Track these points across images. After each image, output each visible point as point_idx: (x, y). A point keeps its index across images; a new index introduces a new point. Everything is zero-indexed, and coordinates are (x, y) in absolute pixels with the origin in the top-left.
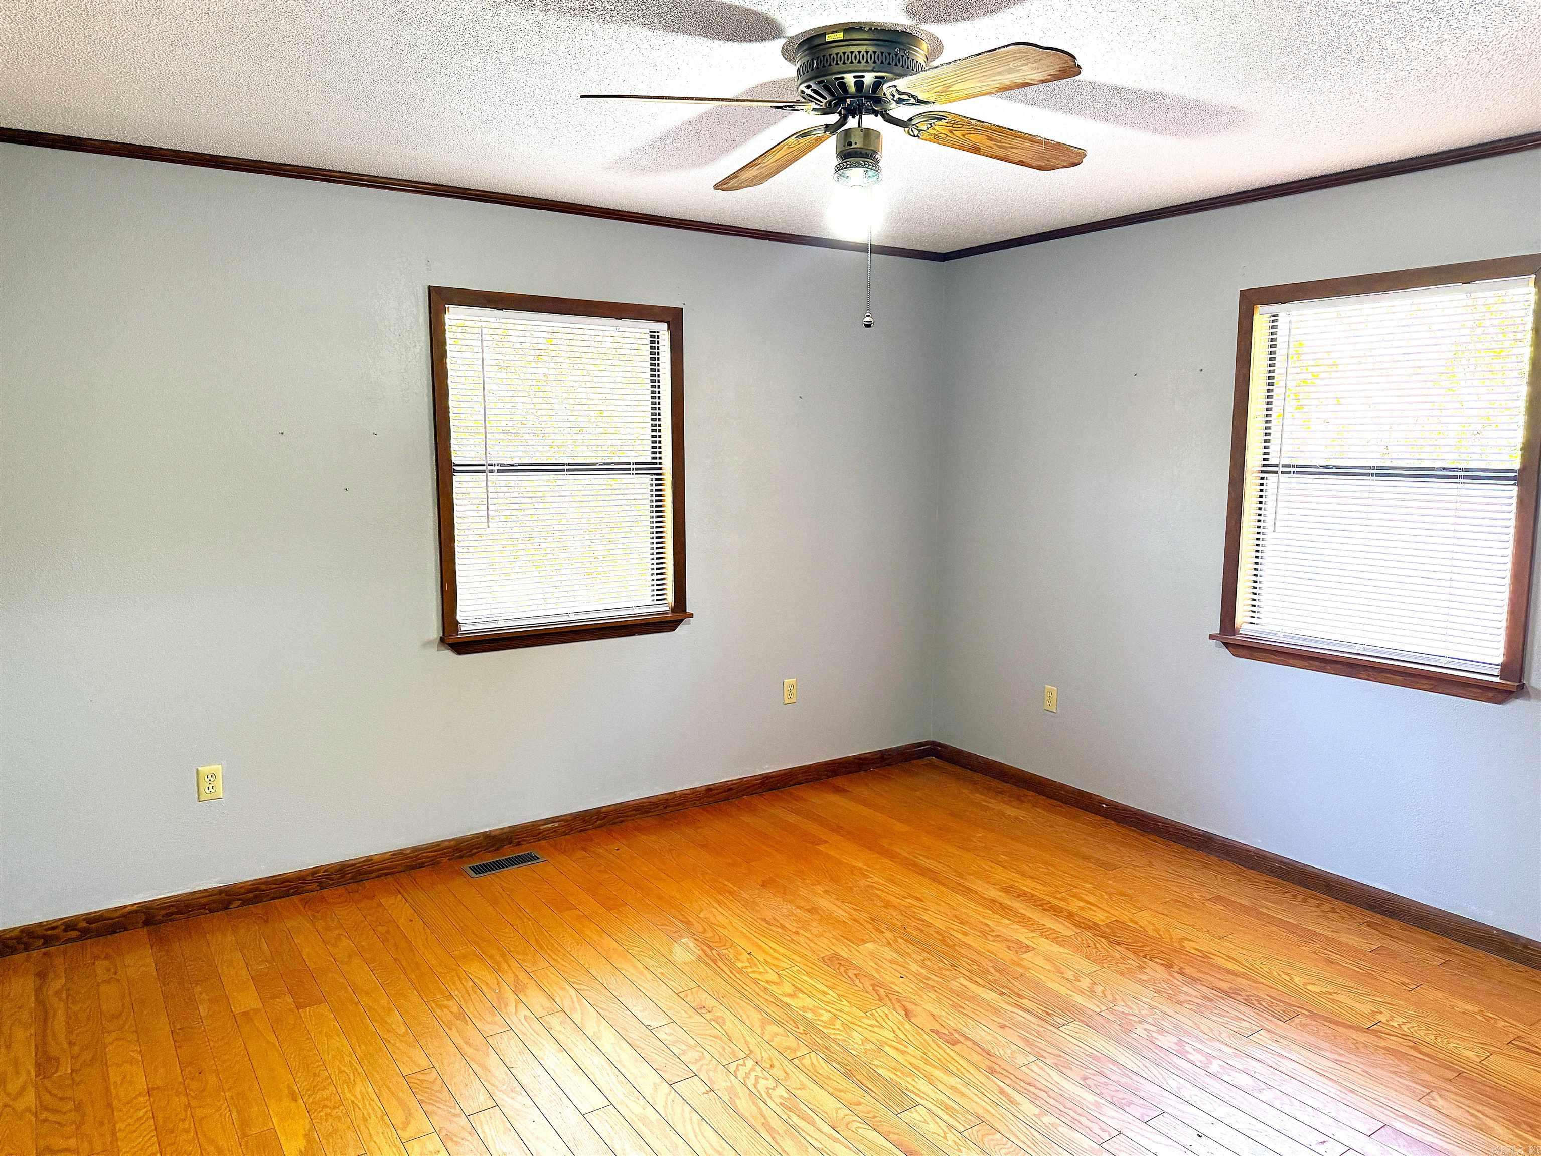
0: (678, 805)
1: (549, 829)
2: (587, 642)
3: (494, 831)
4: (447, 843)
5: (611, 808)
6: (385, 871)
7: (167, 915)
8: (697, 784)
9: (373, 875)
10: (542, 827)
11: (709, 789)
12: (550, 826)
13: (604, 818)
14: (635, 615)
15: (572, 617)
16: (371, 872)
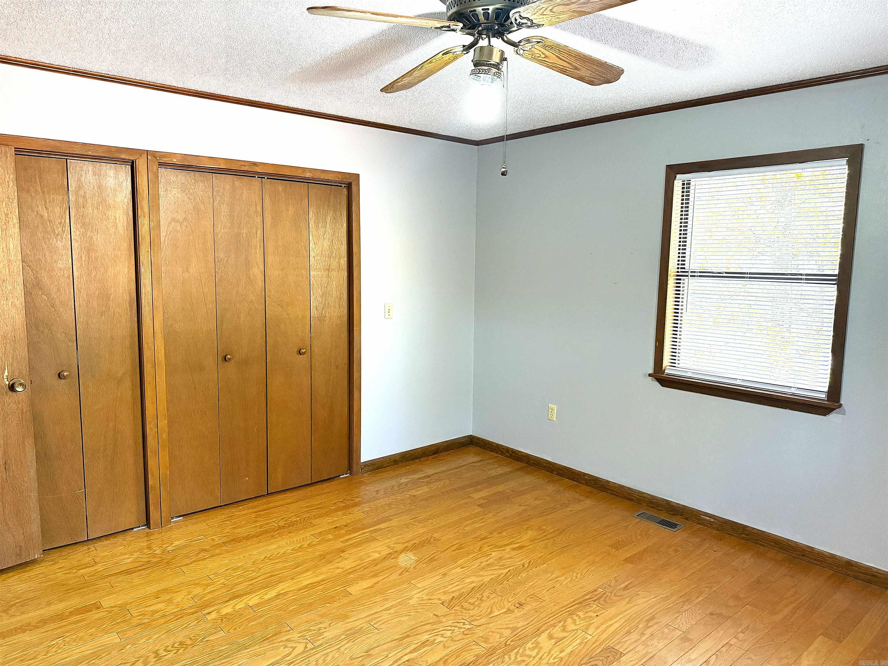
0: (815, 560)
1: (707, 520)
2: (748, 403)
3: (673, 502)
4: (646, 495)
5: (755, 531)
6: (615, 493)
7: (534, 464)
8: (838, 553)
9: (609, 492)
10: (703, 517)
11: (849, 564)
12: (708, 518)
13: (748, 535)
14: (793, 394)
15: (738, 382)
16: (609, 490)
